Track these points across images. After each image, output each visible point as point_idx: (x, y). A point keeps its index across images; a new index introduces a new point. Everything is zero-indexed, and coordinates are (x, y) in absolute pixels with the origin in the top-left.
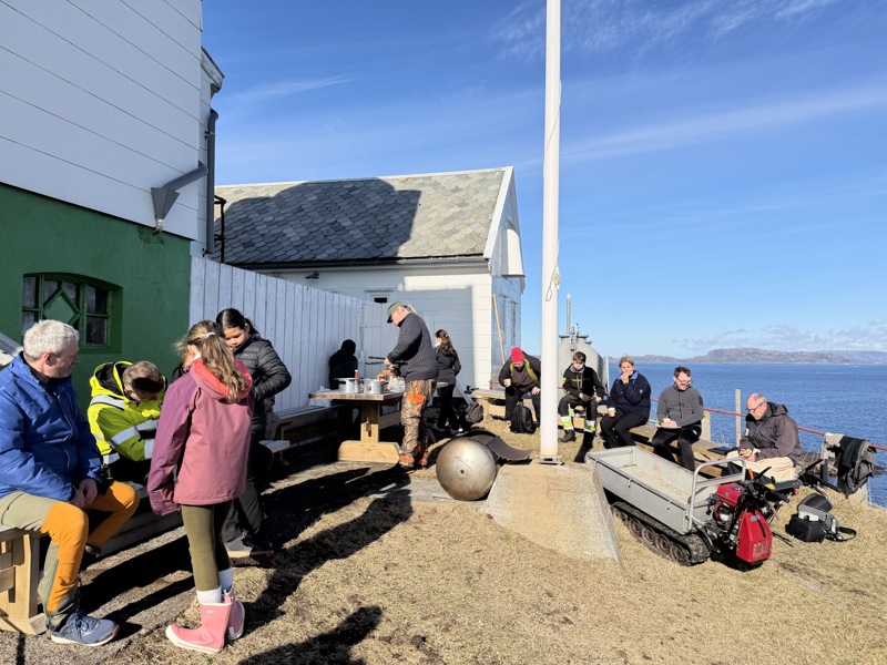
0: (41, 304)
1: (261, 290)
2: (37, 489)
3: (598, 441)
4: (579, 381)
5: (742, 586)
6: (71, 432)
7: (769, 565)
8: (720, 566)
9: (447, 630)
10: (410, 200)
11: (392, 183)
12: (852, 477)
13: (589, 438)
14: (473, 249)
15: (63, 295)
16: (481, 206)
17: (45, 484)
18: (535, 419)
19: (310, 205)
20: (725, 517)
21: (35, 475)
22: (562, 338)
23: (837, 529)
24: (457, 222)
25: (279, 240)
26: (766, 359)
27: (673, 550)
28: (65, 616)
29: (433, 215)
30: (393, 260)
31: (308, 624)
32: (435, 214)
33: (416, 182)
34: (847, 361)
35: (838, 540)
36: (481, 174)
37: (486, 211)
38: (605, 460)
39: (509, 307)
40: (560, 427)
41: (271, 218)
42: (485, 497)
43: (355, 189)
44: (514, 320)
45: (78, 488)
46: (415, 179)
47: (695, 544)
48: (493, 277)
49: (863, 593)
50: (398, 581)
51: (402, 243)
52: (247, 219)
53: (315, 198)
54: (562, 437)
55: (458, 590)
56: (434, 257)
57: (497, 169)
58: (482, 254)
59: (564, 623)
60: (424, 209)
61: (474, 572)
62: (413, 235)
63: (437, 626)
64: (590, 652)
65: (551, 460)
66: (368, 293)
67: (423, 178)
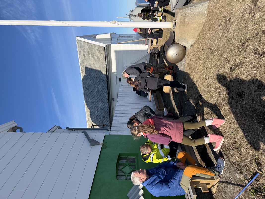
0: (125, 175)
1: (119, 115)
2: (180, 178)
3: (167, 8)
4: (146, 15)
6: (163, 170)
9: (229, 61)
10: (88, 70)
11: (83, 76)
13: (165, 11)
14: (103, 50)
15: (122, 169)
16: (89, 47)
17: (178, 177)
18: (158, 30)
19: (91, 100)
21: (176, 179)
22: (131, 20)
24: (94, 55)
25: (102, 109)
28: (216, 171)
29: (93, 63)
30: (107, 76)
31: (223, 104)
32: (92, 62)
33: (82, 68)
36: (79, 47)
38: (174, 5)
39: (121, 38)
40: (161, 21)
41: (96, 111)
42: (185, 47)
43: (86, 87)
44: (125, 37)
45: (179, 168)
46: (81, 69)
48: (112, 44)
50: (211, 76)
51: (102, 73)
52: (97, 117)
53: (89, 99)
54: (164, 20)
55: (216, 57)
56: (106, 63)
57: (77, 42)
58: (104, 47)
59: (230, 21)
60: (91, 66)
61: (210, 51)
62: (99, 69)
63: (227, 64)
64: (241, 12)
65: (174, 24)
66: (118, 83)
67: (81, 66)
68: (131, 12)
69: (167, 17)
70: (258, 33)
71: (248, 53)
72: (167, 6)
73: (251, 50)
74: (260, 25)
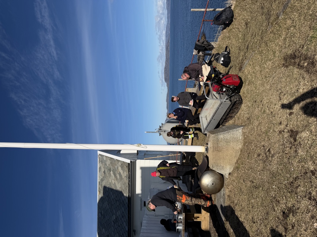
4: (177, 133)
5: (248, 84)
7: (240, 75)
8: (241, 91)
9: (278, 202)
10: (107, 191)
11: (100, 197)
12: (208, 47)
13: (196, 129)
14: (127, 167)
16: (111, 163)
19: (106, 232)
20: (224, 90)
23: (226, 52)
24: (116, 173)
26: (168, 65)
27: (237, 106)
29: (113, 182)
30: (130, 199)
33: (100, 188)
34: (169, 41)
35: (230, 52)
36: (99, 162)
37: (113, 161)
38: (205, 127)
39: (149, 153)
42: (222, 175)
43: (101, 213)
46: (99, 188)
47: (234, 99)
48: (138, 159)
49: (248, 46)
50: (259, 218)
51: (123, 195)
53: (104, 229)
55: (261, 193)
56: (129, 182)
57: (98, 157)
58: (129, 163)
59: (270, 152)
60: (111, 185)
61: (252, 184)
62: (120, 190)
63: (277, 206)
64: (281, 144)
65: (206, 149)
66: (142, 209)
67: (99, 185)
68: (160, 127)
69: (199, 135)
70: (307, 173)
71: (300, 197)
72: (198, 123)
73: (303, 193)
74: (306, 163)
